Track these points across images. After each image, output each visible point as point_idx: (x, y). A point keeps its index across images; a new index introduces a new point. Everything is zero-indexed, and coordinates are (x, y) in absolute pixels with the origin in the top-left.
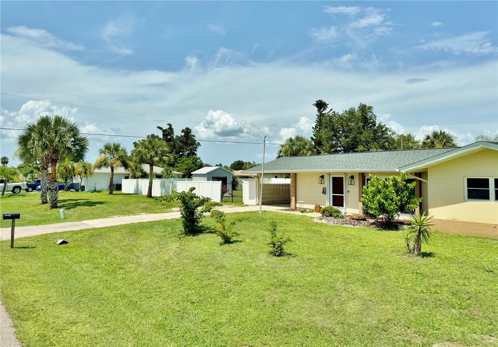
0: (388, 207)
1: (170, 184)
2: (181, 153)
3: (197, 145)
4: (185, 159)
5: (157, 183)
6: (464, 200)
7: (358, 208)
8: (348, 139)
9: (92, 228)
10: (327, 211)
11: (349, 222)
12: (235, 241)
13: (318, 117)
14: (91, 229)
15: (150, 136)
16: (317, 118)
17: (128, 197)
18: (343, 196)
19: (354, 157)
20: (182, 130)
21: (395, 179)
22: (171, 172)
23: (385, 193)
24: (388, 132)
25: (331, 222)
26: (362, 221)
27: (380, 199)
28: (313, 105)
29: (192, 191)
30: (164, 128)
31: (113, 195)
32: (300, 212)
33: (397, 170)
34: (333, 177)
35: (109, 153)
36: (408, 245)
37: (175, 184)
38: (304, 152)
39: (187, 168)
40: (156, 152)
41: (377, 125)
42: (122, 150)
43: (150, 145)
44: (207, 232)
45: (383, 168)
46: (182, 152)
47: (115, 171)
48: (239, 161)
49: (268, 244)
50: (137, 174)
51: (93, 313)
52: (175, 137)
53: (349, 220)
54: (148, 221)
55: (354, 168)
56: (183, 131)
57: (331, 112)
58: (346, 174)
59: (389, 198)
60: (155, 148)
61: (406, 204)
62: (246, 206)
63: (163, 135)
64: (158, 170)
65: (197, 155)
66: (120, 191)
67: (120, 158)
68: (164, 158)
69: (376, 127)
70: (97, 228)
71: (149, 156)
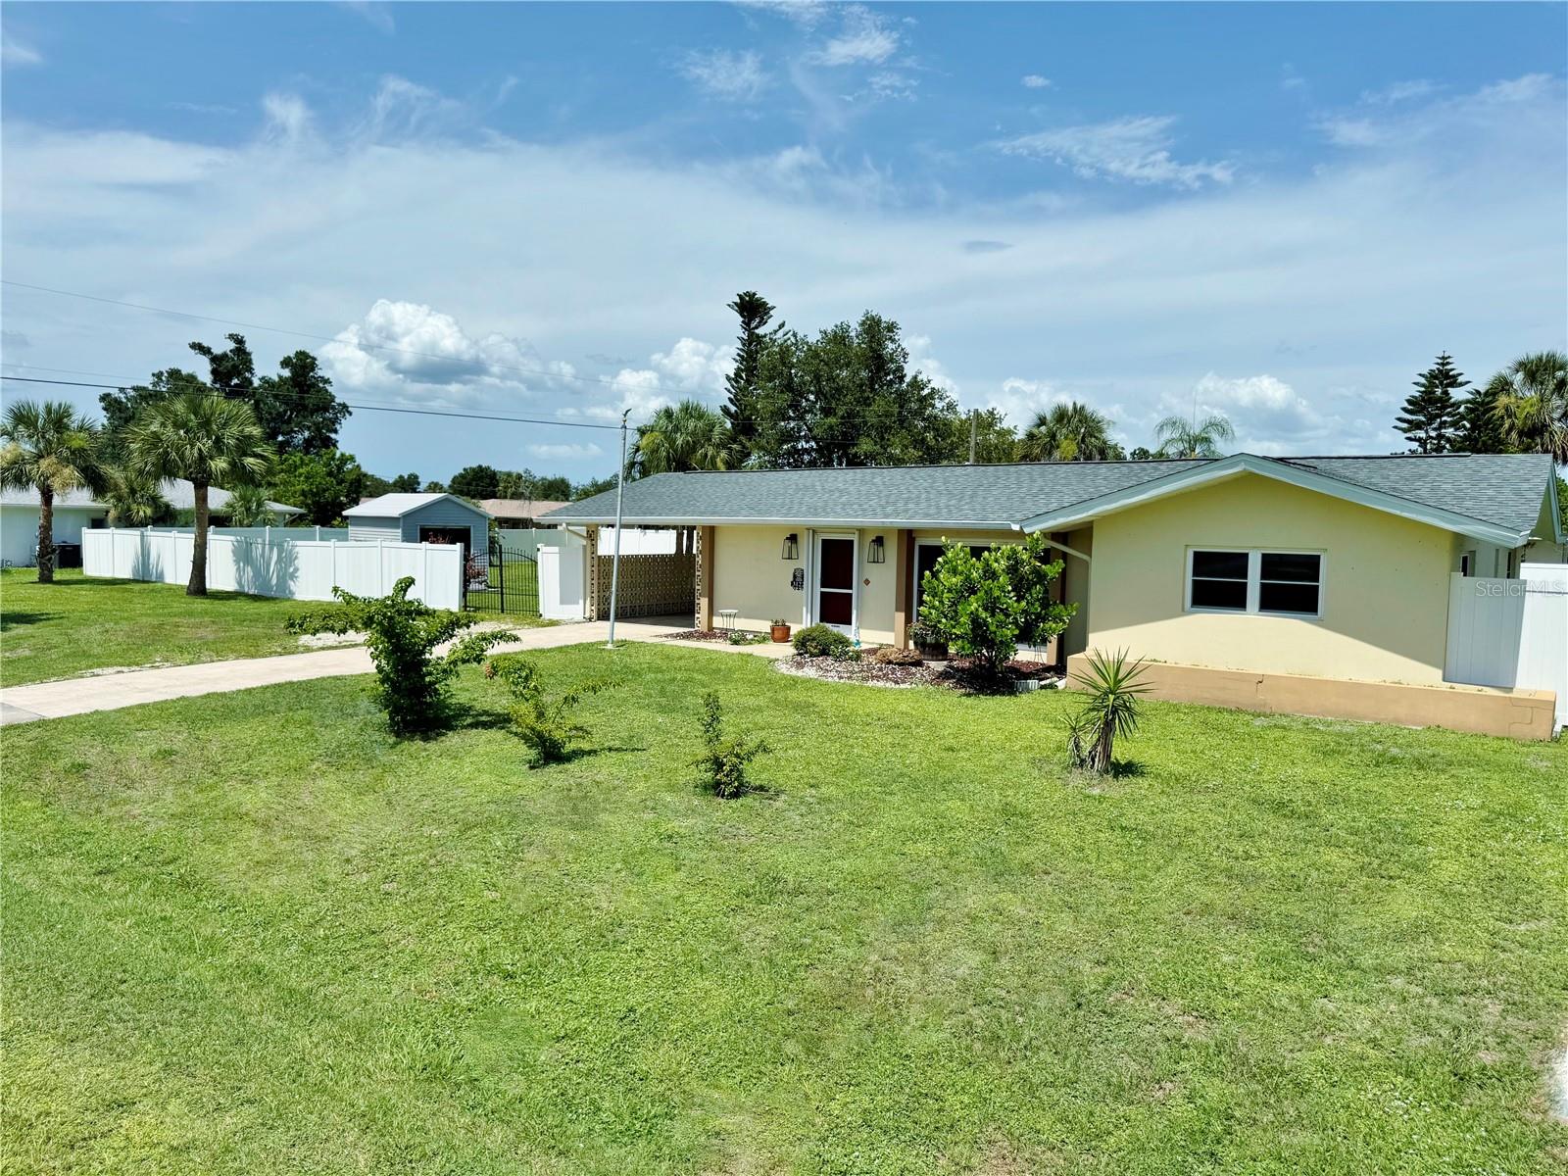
0: (995, 633)
1: (271, 550)
2: (280, 438)
3: (340, 412)
4: (301, 458)
5: (221, 546)
6: (1183, 610)
7: (892, 629)
8: (832, 420)
9: (36, 720)
10: (814, 639)
11: (880, 673)
12: (578, 754)
13: (744, 345)
14: (32, 724)
15: (166, 374)
16: (741, 347)
17: (115, 592)
18: (851, 595)
19: (877, 480)
20: (282, 359)
21: (1014, 552)
22: (259, 505)
23: (989, 592)
24: (937, 401)
25: (832, 674)
26: (914, 669)
27: (977, 610)
28: (729, 305)
29: (405, 591)
30: (217, 351)
31: (57, 587)
32: (728, 642)
33: (1016, 527)
34: (823, 540)
35: (30, 437)
36: (1077, 746)
37: (291, 550)
38: (710, 453)
39: (311, 490)
40: (218, 441)
41: (907, 379)
42: (81, 429)
43: (193, 417)
44: (468, 725)
45: (969, 519)
46: (283, 434)
47: (56, 501)
48: (480, 466)
49: (697, 763)
50: (138, 512)
51: (175, 1055)
52: (256, 383)
53: (879, 665)
54: (239, 688)
55: (887, 516)
56: (286, 363)
57: (780, 333)
58: (862, 531)
59: (998, 608)
60: (215, 427)
61: (1036, 620)
62: (553, 623)
63: (214, 372)
64: (218, 499)
65: (338, 445)
66: (77, 570)
67: (76, 455)
68: (249, 461)
69: (904, 385)
70: (54, 721)
71: (192, 454)
